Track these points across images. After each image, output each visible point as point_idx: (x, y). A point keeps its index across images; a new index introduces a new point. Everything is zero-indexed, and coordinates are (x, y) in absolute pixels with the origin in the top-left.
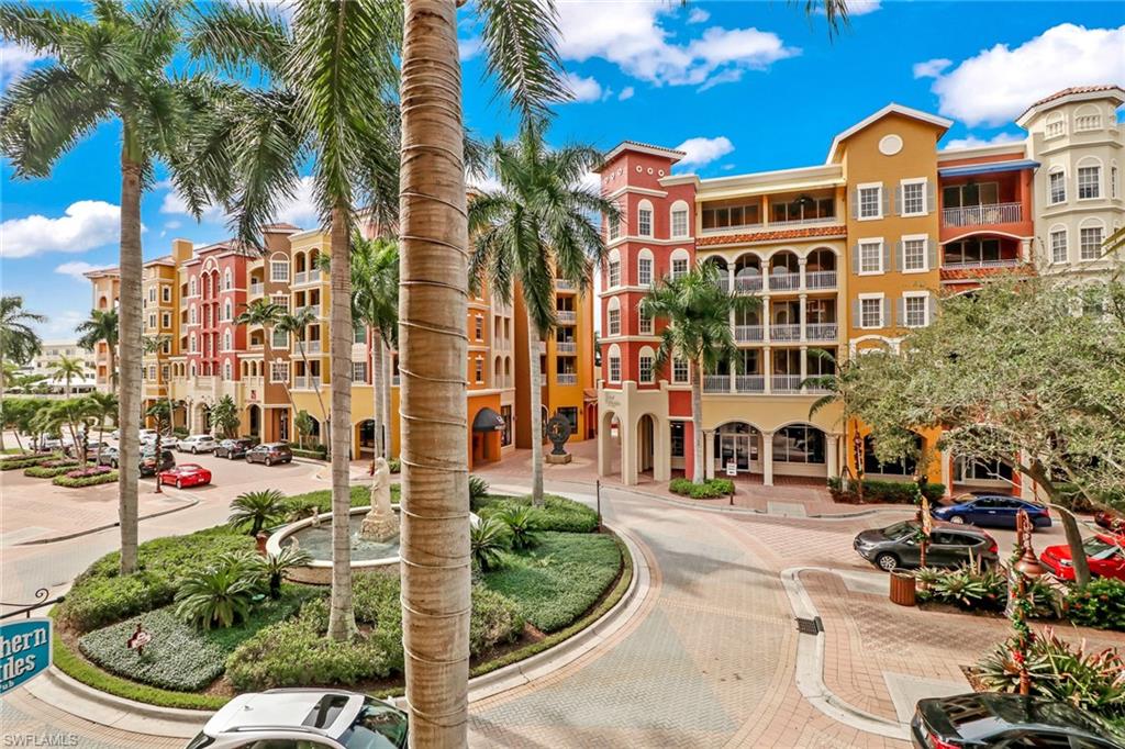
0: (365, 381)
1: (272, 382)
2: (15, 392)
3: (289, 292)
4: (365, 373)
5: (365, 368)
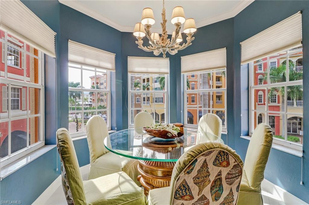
0: (163, 102)
1: (136, 103)
2: (73, 105)
3: (141, 79)
4: (163, 100)
5: (162, 99)
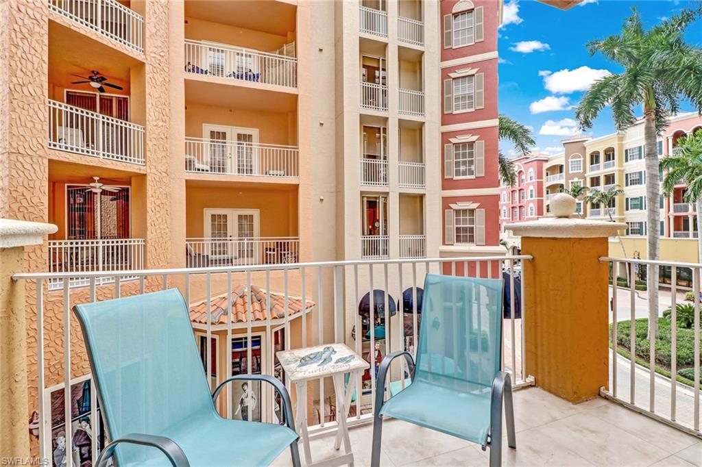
3: (584, 178)
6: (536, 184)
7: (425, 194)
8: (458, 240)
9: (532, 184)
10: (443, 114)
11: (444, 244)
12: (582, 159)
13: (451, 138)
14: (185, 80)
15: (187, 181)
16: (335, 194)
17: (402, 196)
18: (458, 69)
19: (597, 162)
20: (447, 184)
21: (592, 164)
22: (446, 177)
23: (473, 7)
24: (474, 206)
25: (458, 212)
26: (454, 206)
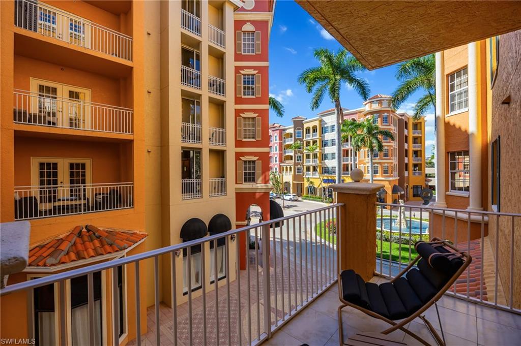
6: (278, 143)
7: (226, 150)
8: (245, 181)
9: (276, 143)
10: (236, 97)
11: (236, 183)
12: (302, 131)
13: (241, 113)
14: (15, 33)
15: (15, 131)
16: (160, 148)
17: (211, 151)
18: (245, 69)
19: (309, 133)
20: (239, 144)
21: (306, 134)
22: (238, 139)
23: (254, 30)
24: (255, 158)
25: (245, 162)
26: (243, 158)
